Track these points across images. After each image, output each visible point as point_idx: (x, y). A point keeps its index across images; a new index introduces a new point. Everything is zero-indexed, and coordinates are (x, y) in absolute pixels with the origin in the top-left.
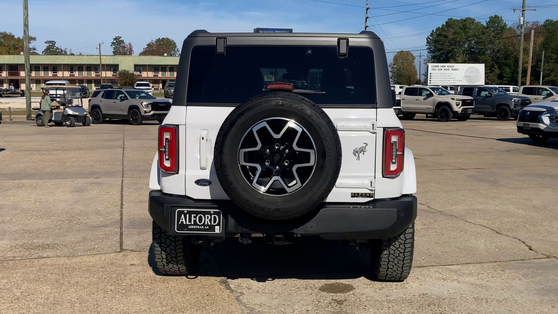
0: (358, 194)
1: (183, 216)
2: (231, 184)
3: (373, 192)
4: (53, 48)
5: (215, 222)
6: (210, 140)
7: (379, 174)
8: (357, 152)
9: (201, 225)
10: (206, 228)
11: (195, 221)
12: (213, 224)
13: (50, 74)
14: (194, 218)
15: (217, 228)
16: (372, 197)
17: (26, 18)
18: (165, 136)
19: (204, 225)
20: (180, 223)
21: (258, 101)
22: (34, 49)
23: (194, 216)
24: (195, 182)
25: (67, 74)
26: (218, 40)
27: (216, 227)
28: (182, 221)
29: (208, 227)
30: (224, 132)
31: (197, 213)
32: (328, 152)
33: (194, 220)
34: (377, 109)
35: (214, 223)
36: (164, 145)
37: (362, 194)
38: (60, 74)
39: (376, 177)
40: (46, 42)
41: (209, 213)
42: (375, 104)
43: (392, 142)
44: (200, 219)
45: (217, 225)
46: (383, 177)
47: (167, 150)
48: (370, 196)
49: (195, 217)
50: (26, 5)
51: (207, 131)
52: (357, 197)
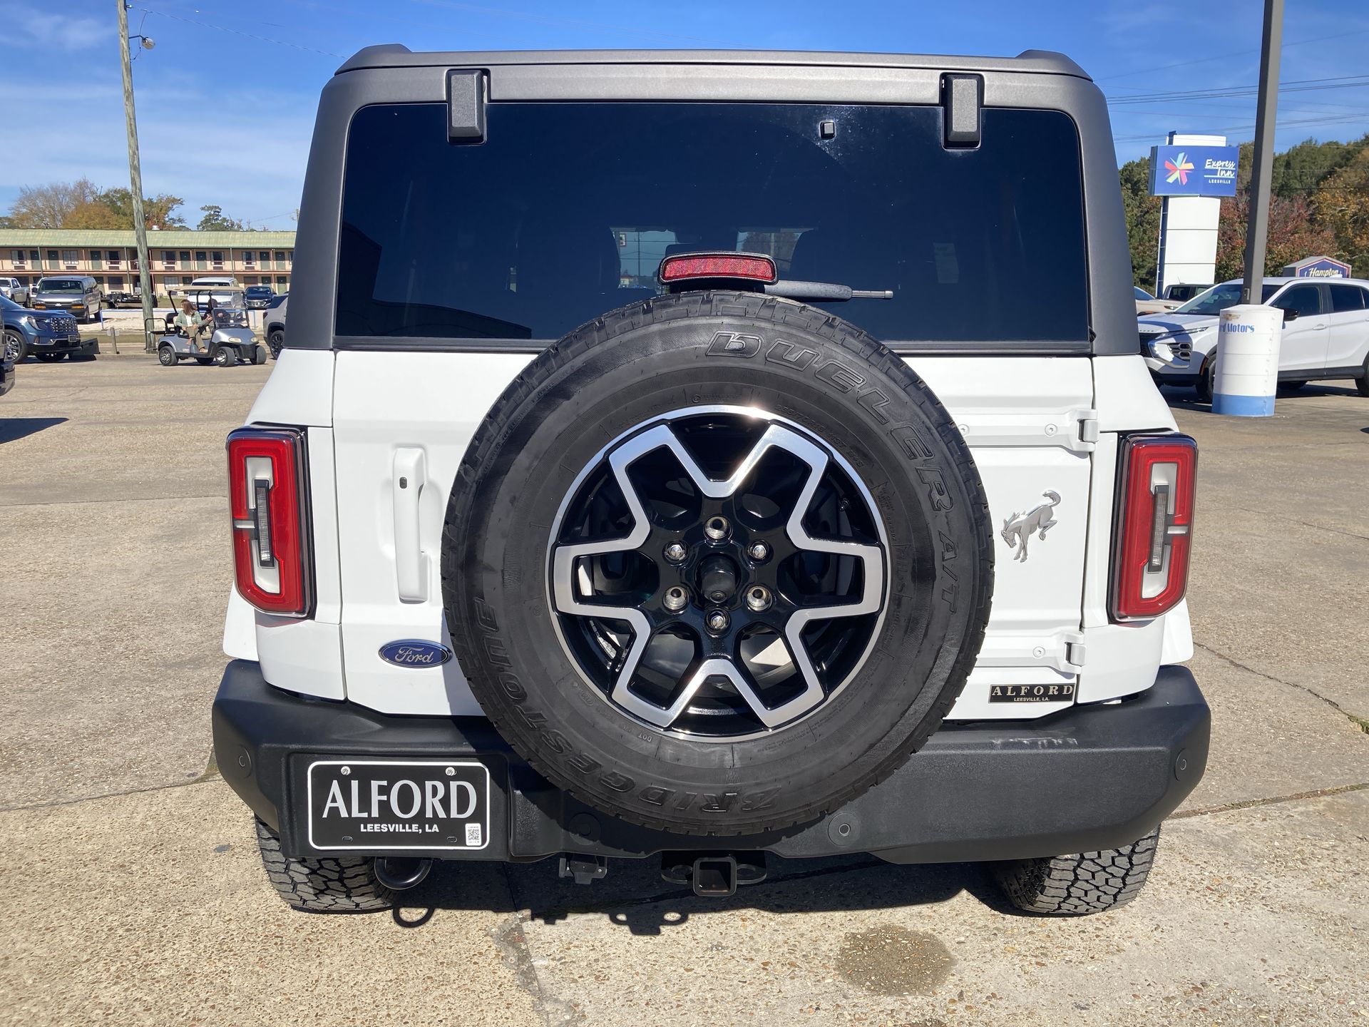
0: (1017, 689)
1: (335, 787)
2: (522, 696)
3: (1074, 680)
4: (217, 219)
5: (463, 807)
6: (434, 487)
7: (1096, 612)
8: (1018, 530)
9: (410, 822)
10: (427, 830)
11: (385, 806)
12: (454, 814)
13: (210, 265)
14: (380, 794)
15: (472, 829)
16: (1068, 698)
17: (134, 153)
18: (255, 472)
19: (420, 818)
20: (325, 815)
21: (630, 335)
22: (180, 221)
23: (380, 787)
24: (381, 650)
25: (240, 266)
26: (453, 77)
27: (468, 826)
28: (334, 805)
29: (435, 828)
30: (480, 471)
31: (393, 775)
32: (943, 559)
33: (380, 802)
34: (1094, 359)
35: (459, 812)
36: (252, 506)
37: (1032, 687)
38: (227, 266)
39: (1086, 624)
40: (203, 209)
41: (438, 774)
42: (1085, 339)
43: (1152, 489)
44: (406, 799)
45: (472, 819)
46: (1112, 620)
47: (263, 525)
48: (1061, 693)
49: (384, 791)
50: (133, 127)
51: (420, 451)
52: (1010, 699)
